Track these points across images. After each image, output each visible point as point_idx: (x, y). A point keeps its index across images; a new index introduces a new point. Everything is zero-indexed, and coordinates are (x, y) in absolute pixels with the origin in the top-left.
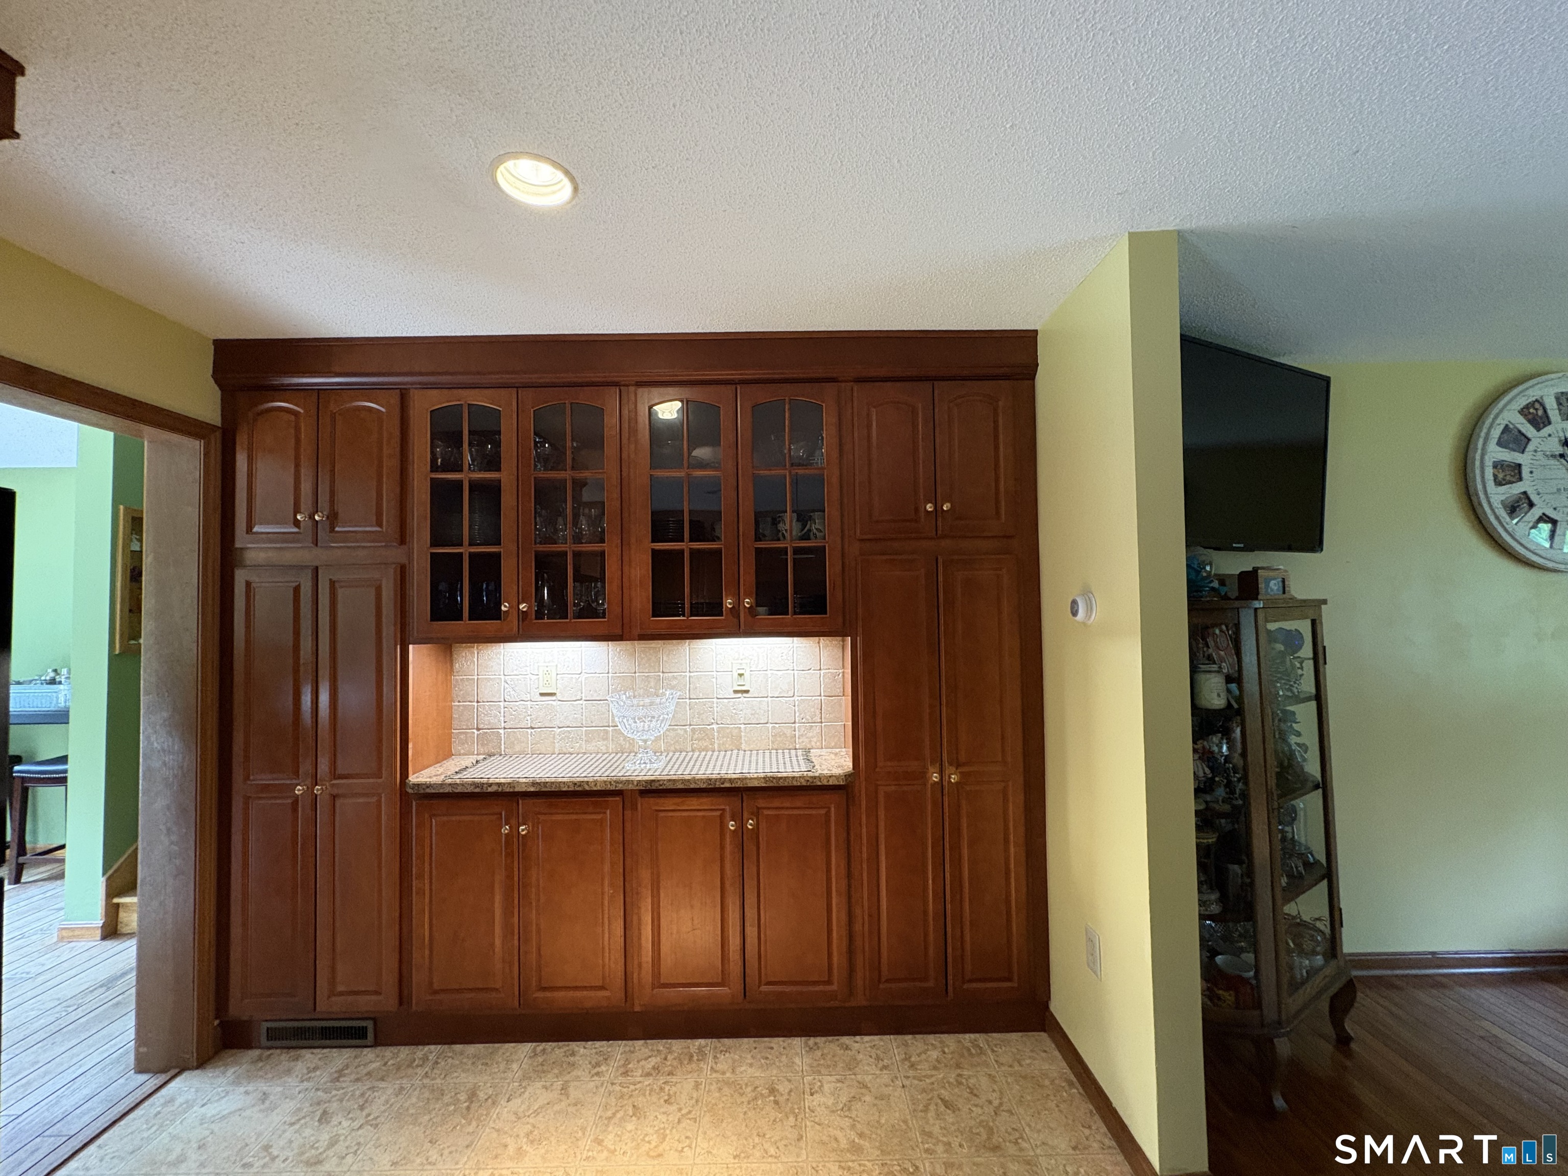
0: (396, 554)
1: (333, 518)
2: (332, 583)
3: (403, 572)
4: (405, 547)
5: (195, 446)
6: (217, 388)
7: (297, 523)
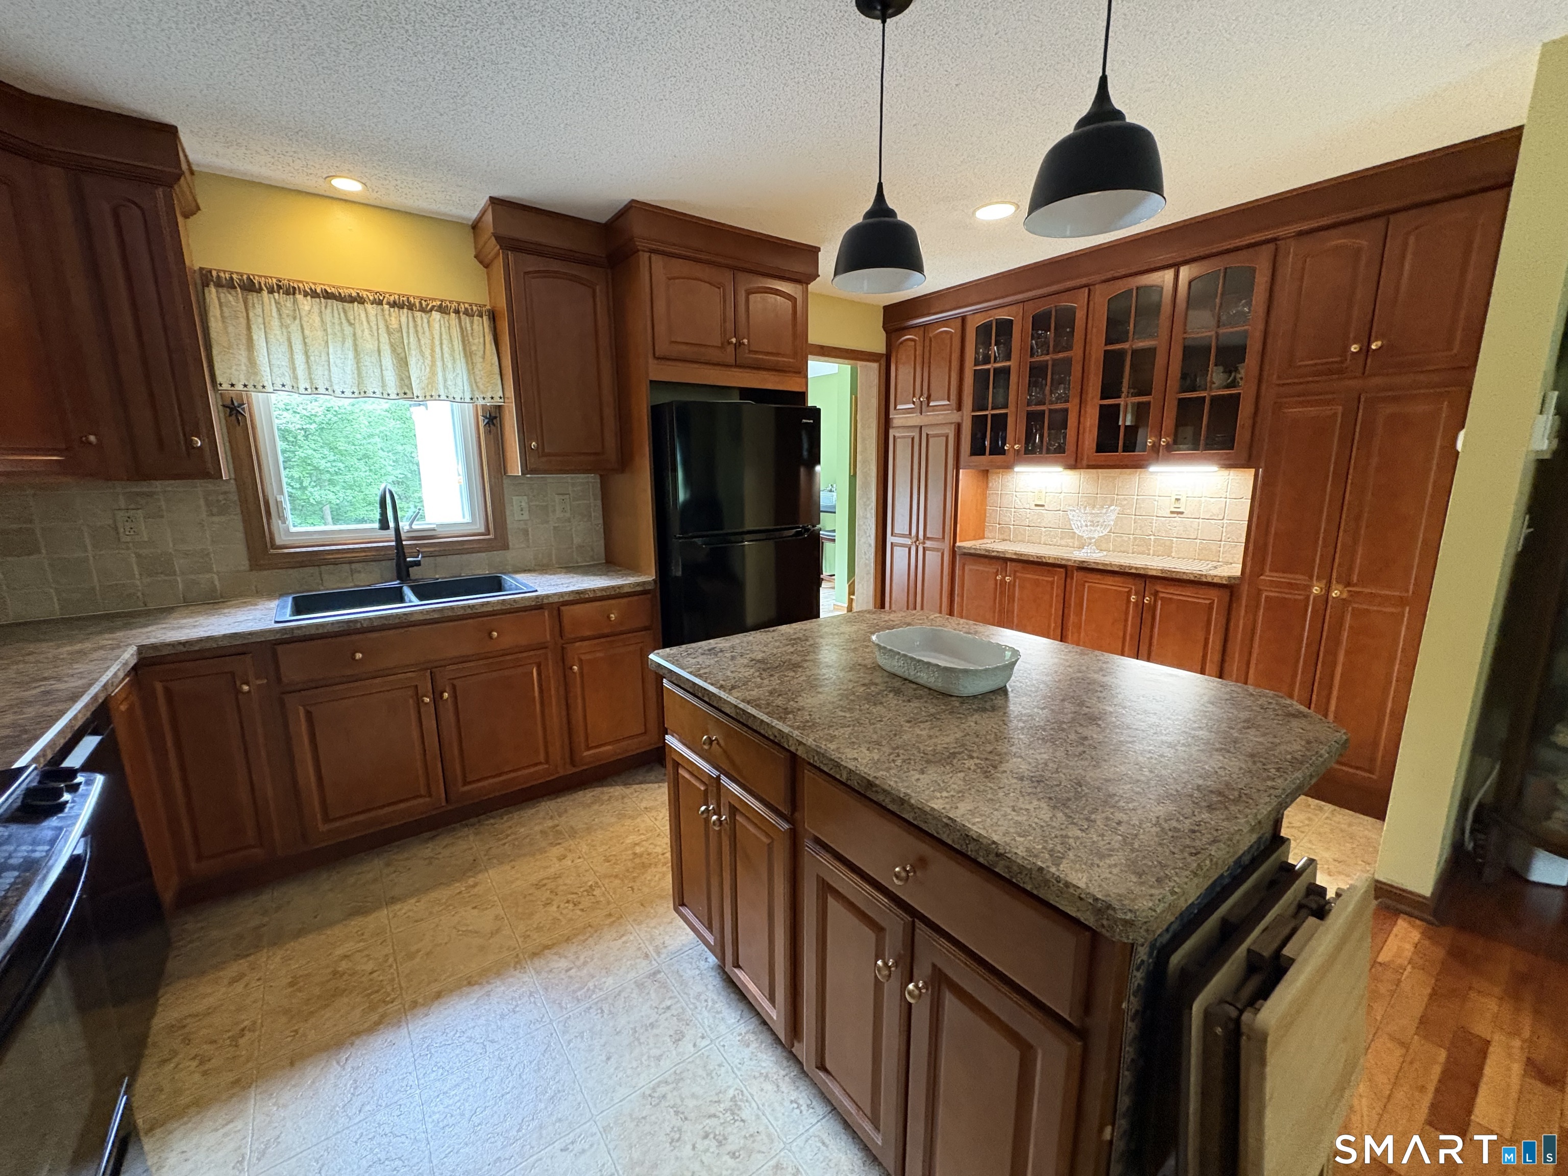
0: (955, 417)
1: (929, 398)
2: (927, 435)
3: (959, 427)
4: (960, 413)
5: (875, 366)
6: (884, 333)
7: (914, 403)
